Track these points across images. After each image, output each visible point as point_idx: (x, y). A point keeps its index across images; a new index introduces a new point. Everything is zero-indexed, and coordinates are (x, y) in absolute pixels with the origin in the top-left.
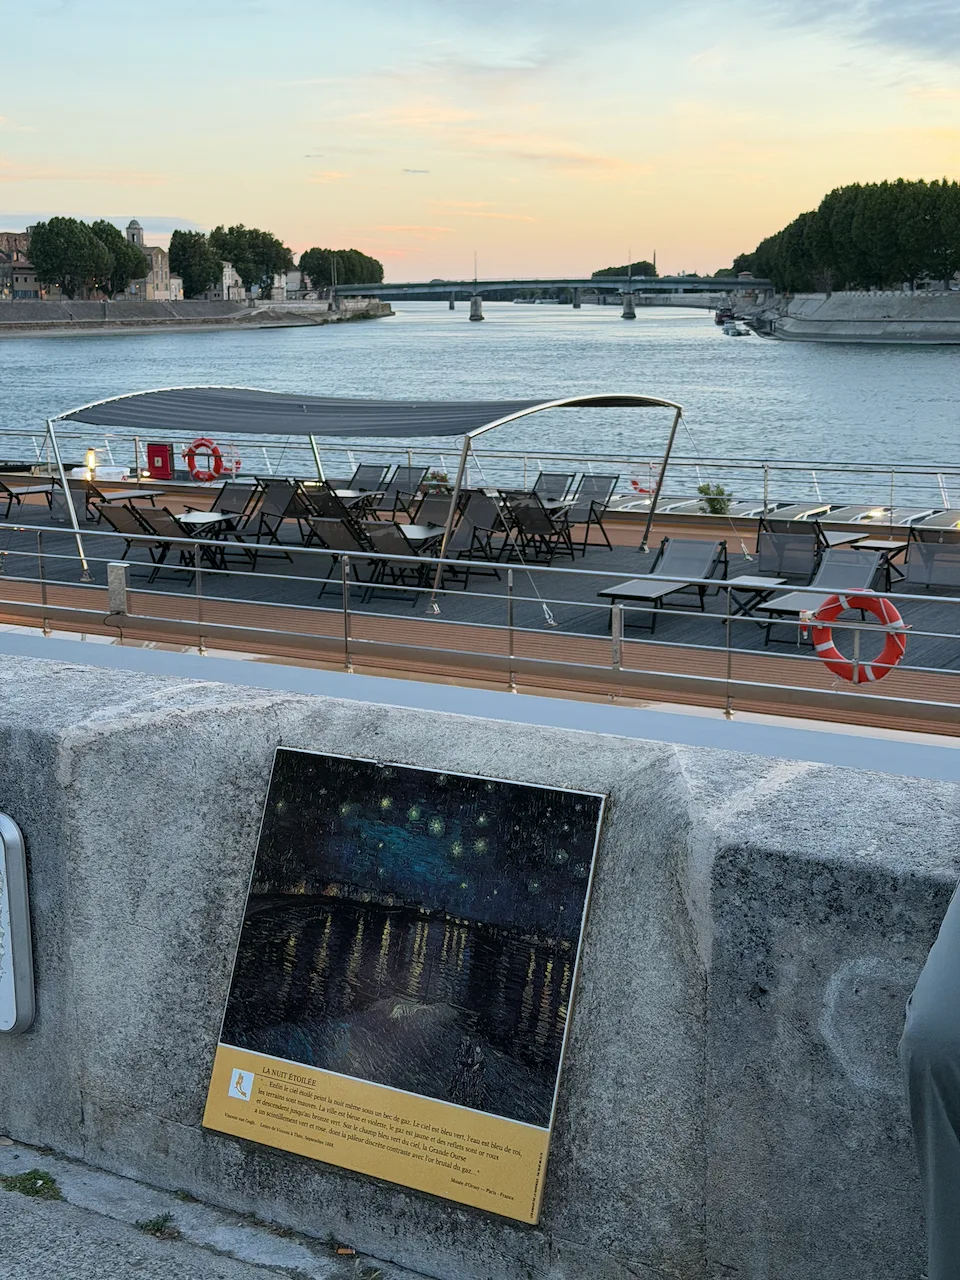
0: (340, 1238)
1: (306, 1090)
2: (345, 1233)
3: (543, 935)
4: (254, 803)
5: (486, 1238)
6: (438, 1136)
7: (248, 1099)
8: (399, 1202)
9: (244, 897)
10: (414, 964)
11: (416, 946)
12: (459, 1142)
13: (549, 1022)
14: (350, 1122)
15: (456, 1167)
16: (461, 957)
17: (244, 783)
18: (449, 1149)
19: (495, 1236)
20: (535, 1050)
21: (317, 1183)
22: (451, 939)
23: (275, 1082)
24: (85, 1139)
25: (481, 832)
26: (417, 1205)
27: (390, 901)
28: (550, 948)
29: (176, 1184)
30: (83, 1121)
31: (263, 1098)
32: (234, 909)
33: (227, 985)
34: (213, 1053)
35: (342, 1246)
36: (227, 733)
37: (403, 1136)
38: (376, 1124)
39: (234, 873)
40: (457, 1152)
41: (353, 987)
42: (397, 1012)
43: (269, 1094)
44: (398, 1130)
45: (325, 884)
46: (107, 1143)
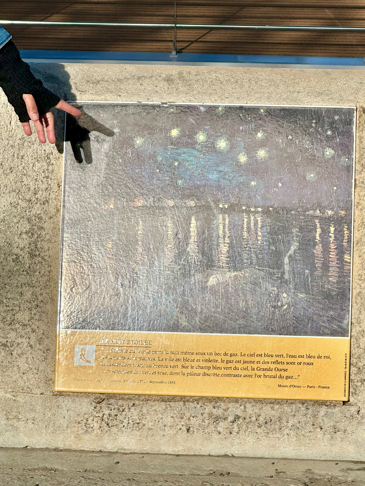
10: (222, 245)
11: (221, 232)
12: (280, 359)
13: (338, 267)
14: (187, 364)
15: (281, 377)
16: (260, 234)
18: (273, 366)
20: (330, 287)
22: (249, 223)
25: (262, 144)
38: (210, 361)
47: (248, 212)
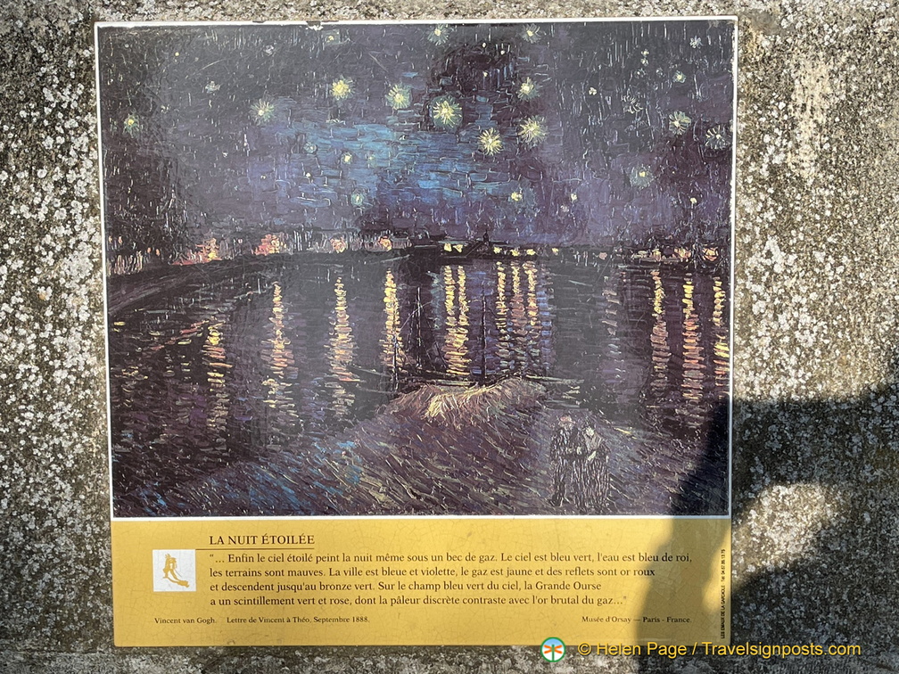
1: (297, 553)
3: (668, 246)
6: (546, 565)
7: (192, 588)
12: (584, 566)
14: (388, 580)
15: (587, 600)
18: (570, 580)
23: (239, 554)
27: (386, 244)
28: (684, 263)
31: (220, 581)
37: (485, 580)
38: (437, 572)
40: (584, 580)
43: (228, 574)
44: (477, 573)
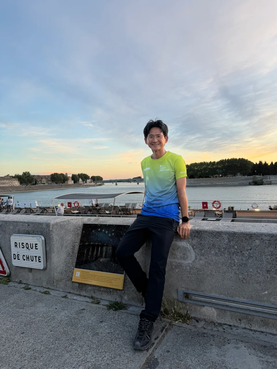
0: (93, 296)
2: (94, 295)
4: (80, 232)
5: (115, 293)
6: (107, 278)
8: (102, 289)
9: (78, 246)
10: (104, 253)
11: (104, 250)
12: (111, 278)
16: (111, 251)
17: (78, 229)
18: (109, 280)
19: (116, 292)
21: (90, 288)
23: (83, 273)
24: (54, 286)
25: (113, 232)
26: (105, 289)
27: (100, 244)
29: (68, 291)
30: (54, 283)
32: (77, 248)
33: (76, 260)
34: (74, 270)
35: (94, 297)
36: (76, 222)
39: (77, 242)
41: (95, 257)
42: (101, 260)
43: (82, 275)
44: (102, 278)
45: (90, 243)
46: (57, 286)
47: (109, 246)
